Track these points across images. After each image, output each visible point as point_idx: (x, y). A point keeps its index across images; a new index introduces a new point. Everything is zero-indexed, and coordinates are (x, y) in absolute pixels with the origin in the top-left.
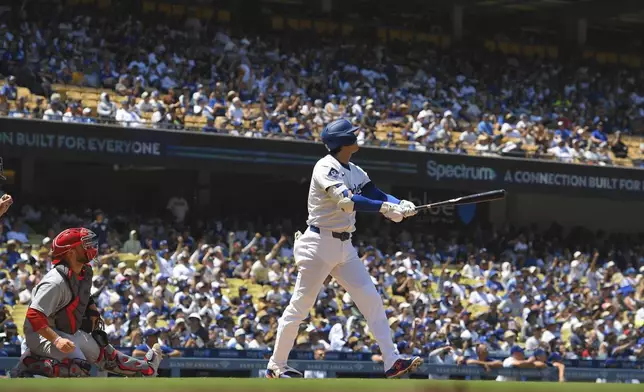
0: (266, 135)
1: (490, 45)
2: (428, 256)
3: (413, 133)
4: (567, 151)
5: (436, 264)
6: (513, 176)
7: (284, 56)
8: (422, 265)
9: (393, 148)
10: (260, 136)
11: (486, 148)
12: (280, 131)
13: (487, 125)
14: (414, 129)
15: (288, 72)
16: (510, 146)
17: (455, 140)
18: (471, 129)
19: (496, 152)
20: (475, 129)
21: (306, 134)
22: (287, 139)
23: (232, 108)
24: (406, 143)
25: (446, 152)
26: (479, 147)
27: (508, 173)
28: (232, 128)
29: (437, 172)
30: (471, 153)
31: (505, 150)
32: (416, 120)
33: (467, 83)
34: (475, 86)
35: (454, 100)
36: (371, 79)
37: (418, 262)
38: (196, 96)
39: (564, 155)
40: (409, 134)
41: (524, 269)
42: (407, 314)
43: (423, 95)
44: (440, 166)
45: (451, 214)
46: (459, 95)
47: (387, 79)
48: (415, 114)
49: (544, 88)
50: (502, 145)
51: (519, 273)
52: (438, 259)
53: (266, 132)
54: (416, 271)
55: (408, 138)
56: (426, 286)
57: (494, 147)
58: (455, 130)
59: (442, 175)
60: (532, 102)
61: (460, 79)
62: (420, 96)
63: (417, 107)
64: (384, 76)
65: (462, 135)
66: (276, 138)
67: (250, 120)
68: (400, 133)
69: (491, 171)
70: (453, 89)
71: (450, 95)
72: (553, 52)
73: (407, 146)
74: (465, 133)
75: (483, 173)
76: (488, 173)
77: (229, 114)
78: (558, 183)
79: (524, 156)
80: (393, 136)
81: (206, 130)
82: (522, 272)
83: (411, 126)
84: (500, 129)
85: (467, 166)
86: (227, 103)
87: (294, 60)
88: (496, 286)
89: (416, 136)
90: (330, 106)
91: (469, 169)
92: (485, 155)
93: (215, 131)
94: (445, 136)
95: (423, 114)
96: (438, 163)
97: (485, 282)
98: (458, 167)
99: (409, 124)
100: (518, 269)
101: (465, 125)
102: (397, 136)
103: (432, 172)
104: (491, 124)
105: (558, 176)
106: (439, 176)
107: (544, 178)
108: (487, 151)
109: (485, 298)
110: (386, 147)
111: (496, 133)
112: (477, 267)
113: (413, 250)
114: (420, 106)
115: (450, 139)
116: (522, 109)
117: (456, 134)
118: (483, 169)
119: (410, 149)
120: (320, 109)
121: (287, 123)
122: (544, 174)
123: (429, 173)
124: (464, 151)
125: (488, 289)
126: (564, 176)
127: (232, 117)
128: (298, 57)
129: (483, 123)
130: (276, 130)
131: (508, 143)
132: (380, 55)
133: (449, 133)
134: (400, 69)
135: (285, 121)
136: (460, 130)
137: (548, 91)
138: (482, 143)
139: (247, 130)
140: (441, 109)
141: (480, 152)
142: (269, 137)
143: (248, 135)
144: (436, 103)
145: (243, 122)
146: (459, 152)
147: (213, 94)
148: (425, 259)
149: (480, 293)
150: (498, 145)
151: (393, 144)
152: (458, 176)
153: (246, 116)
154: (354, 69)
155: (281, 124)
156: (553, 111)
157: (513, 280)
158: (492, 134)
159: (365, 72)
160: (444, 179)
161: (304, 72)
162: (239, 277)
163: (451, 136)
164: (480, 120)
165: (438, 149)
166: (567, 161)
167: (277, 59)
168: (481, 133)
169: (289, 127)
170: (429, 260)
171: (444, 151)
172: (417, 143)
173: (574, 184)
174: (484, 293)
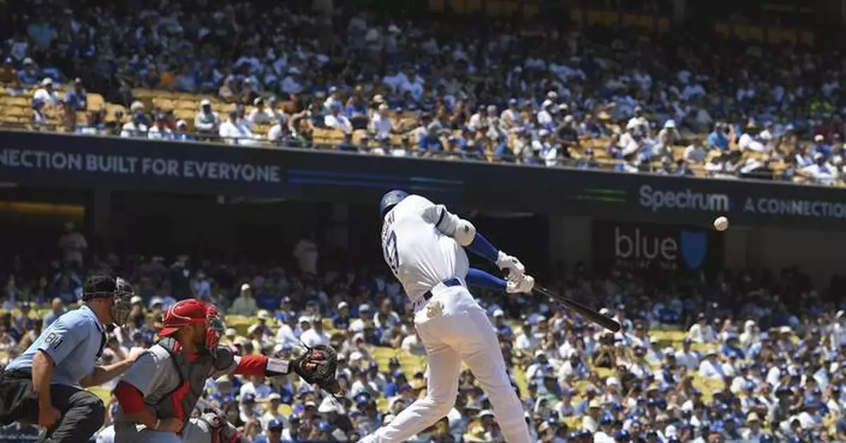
0: (423, 153)
1: (722, 28)
2: (643, 314)
3: (620, 148)
4: (826, 171)
5: (654, 324)
6: (755, 203)
7: (447, 48)
8: (634, 327)
9: (595, 169)
10: (415, 155)
11: (719, 167)
12: (442, 148)
13: (720, 137)
14: (622, 143)
15: (450, 69)
16: (752, 164)
17: (677, 158)
18: (698, 143)
19: (732, 173)
20: (705, 143)
21: (477, 153)
22: (451, 158)
23: (376, 118)
24: (612, 162)
25: (665, 174)
26: (709, 166)
27: (749, 201)
28: (376, 144)
29: (652, 199)
30: (699, 175)
31: (744, 170)
32: (624, 131)
33: (692, 82)
34: (703, 84)
35: (676, 105)
36: (563, 77)
37: (629, 322)
38: (329, 102)
39: (824, 175)
40: (615, 150)
41: (773, 329)
42: (614, 393)
43: (634, 97)
44: (658, 193)
45: (673, 257)
46: (681, 97)
47: (584, 77)
48: (623, 123)
49: (796, 87)
50: (740, 163)
51: (765, 335)
52: (655, 318)
53: (423, 150)
54: (627, 334)
55: (614, 156)
56: (640, 354)
57: (730, 167)
58: (677, 143)
59: (661, 204)
60: (780, 104)
61: (684, 76)
62: (629, 99)
63: (624, 112)
64: (580, 72)
65: (686, 152)
66: (435, 157)
67: (400, 133)
68: (602, 148)
69: (725, 198)
70: (674, 89)
71: (671, 96)
72: (808, 38)
73: (613, 166)
74: (691, 148)
75: (715, 201)
76: (722, 202)
77: (372, 127)
78: (817, 214)
79: (771, 178)
80: (592, 153)
81: (342, 148)
82: (770, 334)
83: (618, 139)
84: (737, 141)
85: (694, 192)
86: (370, 112)
87: (459, 54)
88: (733, 354)
89: (625, 152)
90: (509, 113)
91: (696, 196)
92: (717, 176)
93: (355, 149)
94: (664, 152)
95: (634, 123)
96: (655, 189)
97: (720, 347)
98: (681, 195)
99: (614, 136)
100: (763, 330)
101: (691, 137)
102: (598, 153)
103: (646, 200)
104: (724, 135)
105: (816, 204)
106: (656, 205)
107: (798, 207)
108: (720, 172)
109: (720, 370)
110: (585, 168)
111: (733, 147)
112: (709, 328)
113: (622, 307)
114: (629, 112)
115: (671, 156)
116: (767, 115)
117: (678, 149)
118: (715, 196)
119: (617, 170)
120: (495, 118)
121: (451, 138)
122: (797, 202)
123: (643, 202)
124: (689, 171)
125: (723, 356)
126: (824, 205)
127: (377, 130)
128: (465, 49)
129: (714, 135)
130: (436, 147)
131: (749, 161)
132: (573, 45)
133: (669, 149)
134: (603, 63)
135: (447, 135)
136: (685, 144)
137: (800, 91)
138: (715, 161)
139: (397, 147)
140: (658, 116)
141: (711, 172)
142: (427, 156)
143: (399, 153)
144: (652, 108)
145: (391, 136)
146: (682, 172)
147: (351, 99)
148: (639, 317)
149: (714, 363)
150: (734, 164)
151: (593, 164)
152: (682, 206)
153: (395, 128)
154: (539, 63)
155: (442, 139)
156: (809, 117)
157: (757, 346)
158: (727, 149)
159: (554, 68)
160: (663, 209)
161: (472, 69)
162: (388, 345)
163: (672, 152)
164: (711, 131)
165: (655, 169)
166: (827, 183)
167: (437, 51)
168: (713, 148)
169: (453, 143)
170: (643, 319)
171: (661, 172)
172: (625, 163)
173: (839, 215)
174: (719, 363)
